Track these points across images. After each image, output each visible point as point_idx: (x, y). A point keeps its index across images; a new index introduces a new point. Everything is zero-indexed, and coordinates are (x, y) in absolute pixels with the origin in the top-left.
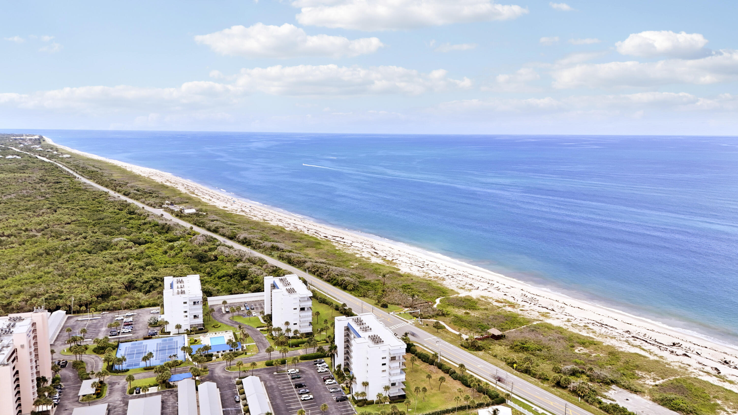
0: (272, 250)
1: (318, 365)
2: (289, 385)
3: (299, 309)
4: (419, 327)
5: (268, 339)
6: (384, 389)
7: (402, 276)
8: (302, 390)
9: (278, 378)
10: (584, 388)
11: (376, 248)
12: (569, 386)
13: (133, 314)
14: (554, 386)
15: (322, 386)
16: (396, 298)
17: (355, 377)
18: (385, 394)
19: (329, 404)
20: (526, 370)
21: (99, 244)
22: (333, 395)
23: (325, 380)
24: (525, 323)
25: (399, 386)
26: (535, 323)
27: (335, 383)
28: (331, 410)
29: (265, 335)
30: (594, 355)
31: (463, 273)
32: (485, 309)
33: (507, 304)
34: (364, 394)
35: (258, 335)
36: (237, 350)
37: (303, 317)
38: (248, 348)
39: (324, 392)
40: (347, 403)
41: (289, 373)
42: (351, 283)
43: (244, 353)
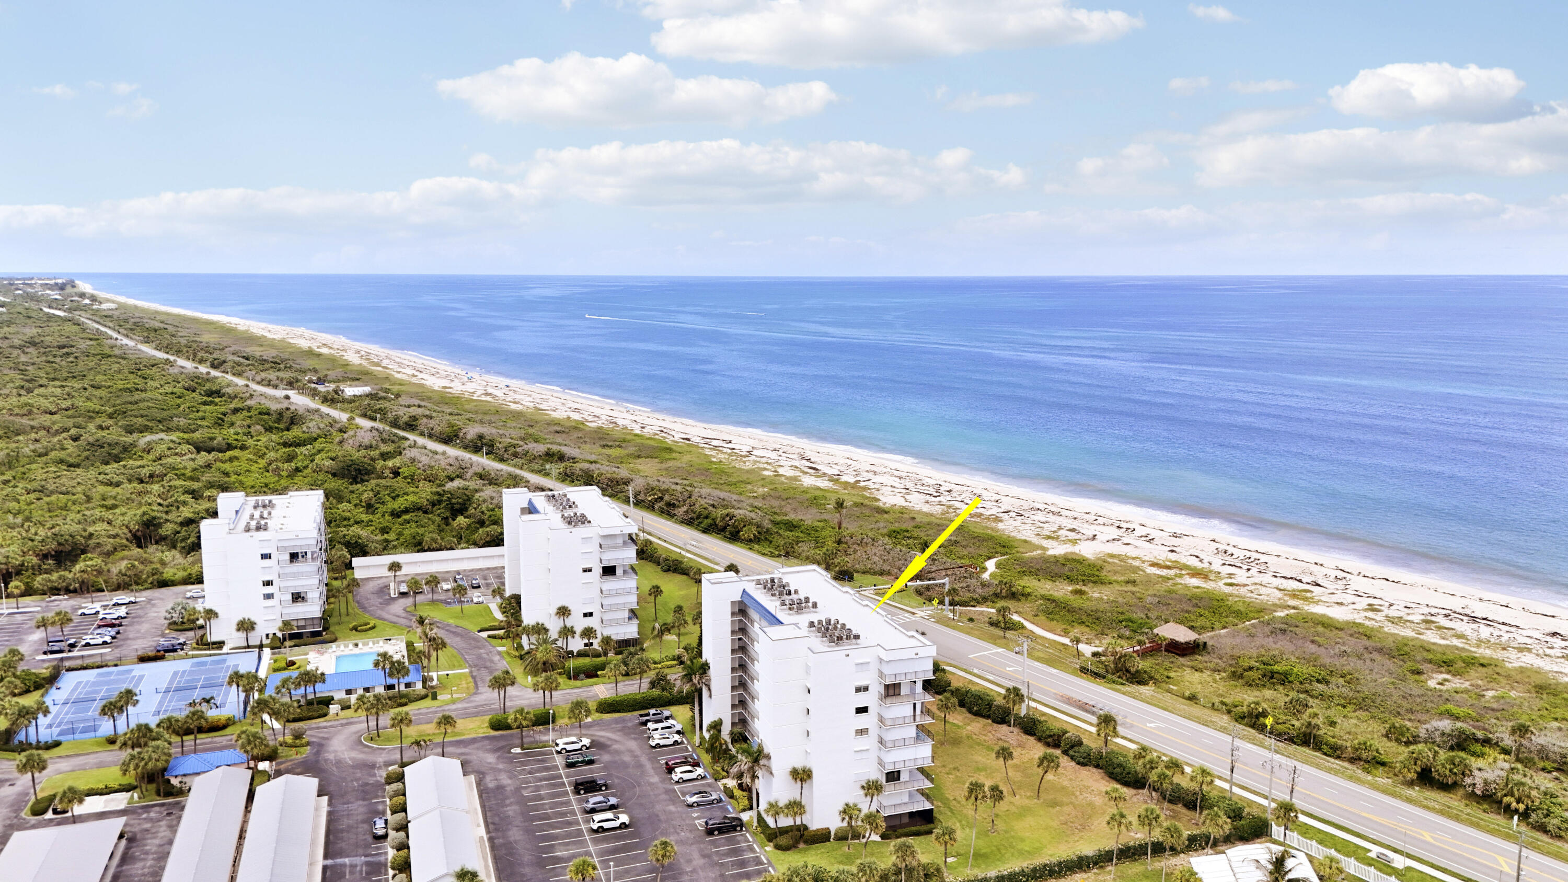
0: (547, 461)
1: (650, 725)
2: (554, 786)
3: (598, 570)
4: (947, 626)
5: (509, 659)
6: (862, 792)
7: (886, 513)
8: (594, 799)
9: (523, 764)
10: (1523, 784)
11: (812, 460)
12: (1468, 781)
13: (133, 599)
14: (1411, 784)
15: (660, 785)
16: (876, 559)
17: (766, 751)
18: (866, 806)
19: (681, 842)
20: (1305, 734)
21: (102, 447)
22: (696, 815)
23: (670, 770)
24: (1251, 615)
25: (912, 780)
26: (1281, 614)
27: (704, 778)
28: (689, 861)
29: (500, 649)
30: (1490, 694)
31: (1046, 506)
32: (1127, 582)
33: (1183, 572)
34: (796, 807)
35: (480, 649)
36: (408, 685)
37: (610, 595)
38: (444, 681)
39: (668, 805)
40: (739, 838)
41: (559, 749)
42: (750, 524)
43: (430, 695)
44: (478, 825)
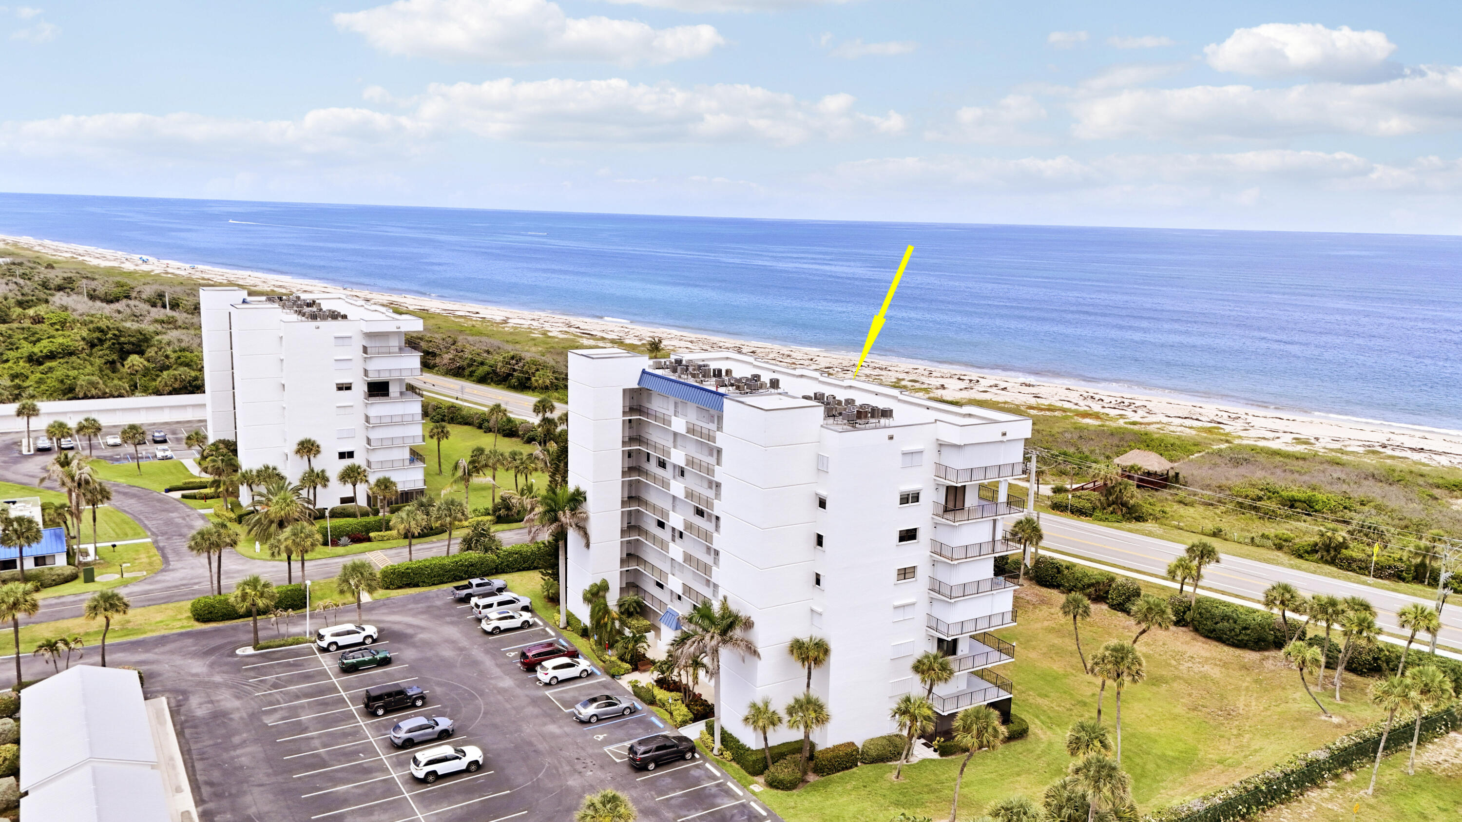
1: (474, 600)
2: (325, 704)
3: (360, 388)
8: (410, 724)
9: (260, 672)
15: (519, 691)
20: (1417, 567)
22: (603, 738)
23: (531, 665)
27: (593, 674)
29: (202, 511)
34: (802, 711)
35: (172, 512)
36: (39, 561)
37: (380, 425)
38: (108, 556)
39: (545, 724)
40: (696, 773)
41: (324, 644)
42: (545, 367)
43: (82, 575)
44: (178, 790)
